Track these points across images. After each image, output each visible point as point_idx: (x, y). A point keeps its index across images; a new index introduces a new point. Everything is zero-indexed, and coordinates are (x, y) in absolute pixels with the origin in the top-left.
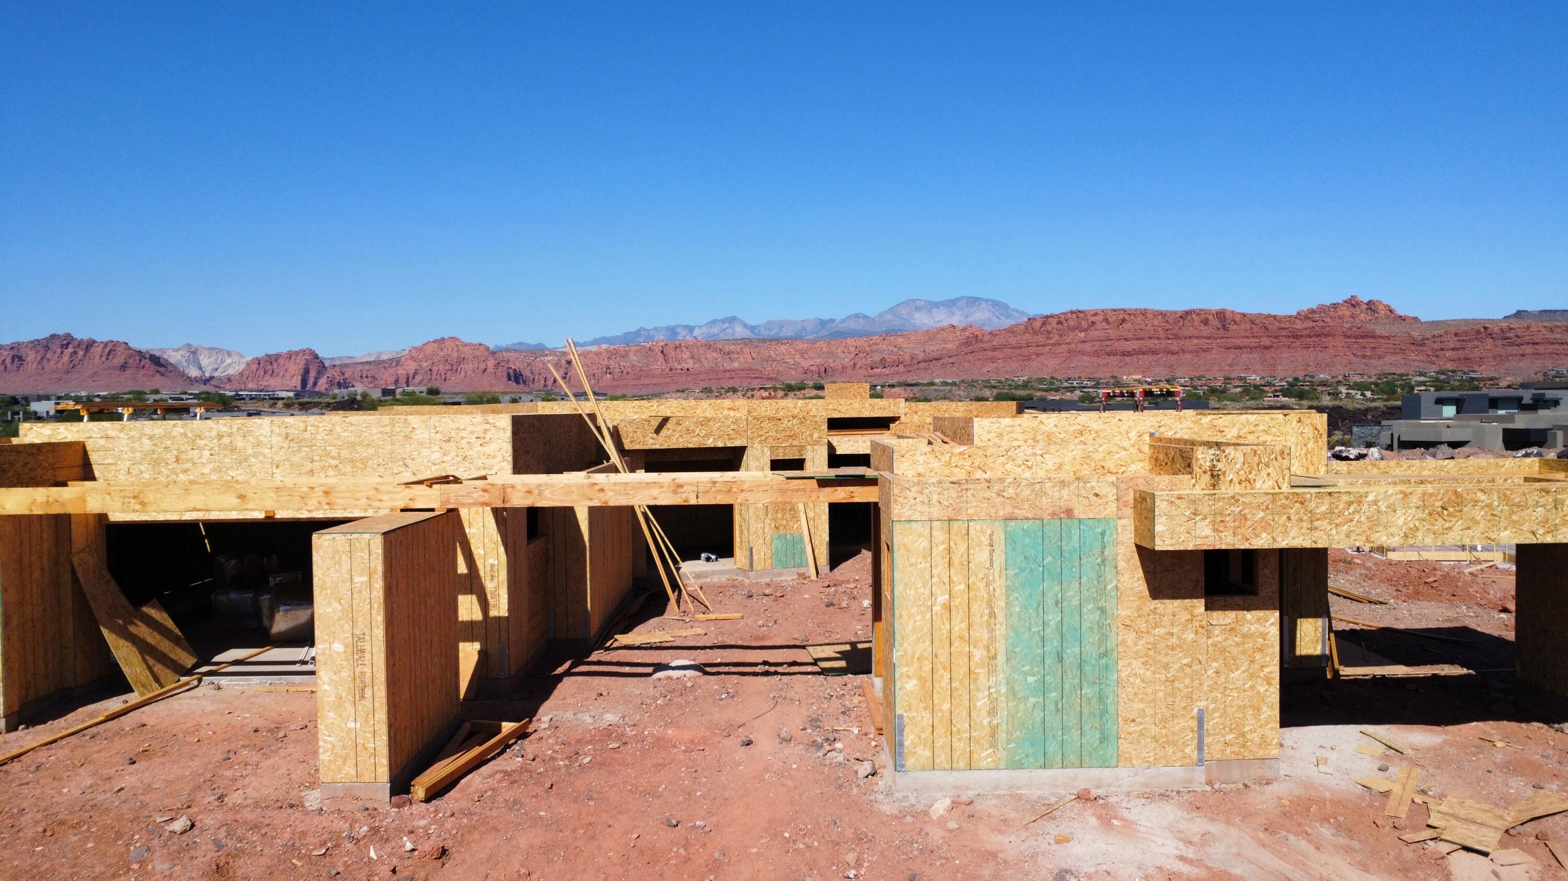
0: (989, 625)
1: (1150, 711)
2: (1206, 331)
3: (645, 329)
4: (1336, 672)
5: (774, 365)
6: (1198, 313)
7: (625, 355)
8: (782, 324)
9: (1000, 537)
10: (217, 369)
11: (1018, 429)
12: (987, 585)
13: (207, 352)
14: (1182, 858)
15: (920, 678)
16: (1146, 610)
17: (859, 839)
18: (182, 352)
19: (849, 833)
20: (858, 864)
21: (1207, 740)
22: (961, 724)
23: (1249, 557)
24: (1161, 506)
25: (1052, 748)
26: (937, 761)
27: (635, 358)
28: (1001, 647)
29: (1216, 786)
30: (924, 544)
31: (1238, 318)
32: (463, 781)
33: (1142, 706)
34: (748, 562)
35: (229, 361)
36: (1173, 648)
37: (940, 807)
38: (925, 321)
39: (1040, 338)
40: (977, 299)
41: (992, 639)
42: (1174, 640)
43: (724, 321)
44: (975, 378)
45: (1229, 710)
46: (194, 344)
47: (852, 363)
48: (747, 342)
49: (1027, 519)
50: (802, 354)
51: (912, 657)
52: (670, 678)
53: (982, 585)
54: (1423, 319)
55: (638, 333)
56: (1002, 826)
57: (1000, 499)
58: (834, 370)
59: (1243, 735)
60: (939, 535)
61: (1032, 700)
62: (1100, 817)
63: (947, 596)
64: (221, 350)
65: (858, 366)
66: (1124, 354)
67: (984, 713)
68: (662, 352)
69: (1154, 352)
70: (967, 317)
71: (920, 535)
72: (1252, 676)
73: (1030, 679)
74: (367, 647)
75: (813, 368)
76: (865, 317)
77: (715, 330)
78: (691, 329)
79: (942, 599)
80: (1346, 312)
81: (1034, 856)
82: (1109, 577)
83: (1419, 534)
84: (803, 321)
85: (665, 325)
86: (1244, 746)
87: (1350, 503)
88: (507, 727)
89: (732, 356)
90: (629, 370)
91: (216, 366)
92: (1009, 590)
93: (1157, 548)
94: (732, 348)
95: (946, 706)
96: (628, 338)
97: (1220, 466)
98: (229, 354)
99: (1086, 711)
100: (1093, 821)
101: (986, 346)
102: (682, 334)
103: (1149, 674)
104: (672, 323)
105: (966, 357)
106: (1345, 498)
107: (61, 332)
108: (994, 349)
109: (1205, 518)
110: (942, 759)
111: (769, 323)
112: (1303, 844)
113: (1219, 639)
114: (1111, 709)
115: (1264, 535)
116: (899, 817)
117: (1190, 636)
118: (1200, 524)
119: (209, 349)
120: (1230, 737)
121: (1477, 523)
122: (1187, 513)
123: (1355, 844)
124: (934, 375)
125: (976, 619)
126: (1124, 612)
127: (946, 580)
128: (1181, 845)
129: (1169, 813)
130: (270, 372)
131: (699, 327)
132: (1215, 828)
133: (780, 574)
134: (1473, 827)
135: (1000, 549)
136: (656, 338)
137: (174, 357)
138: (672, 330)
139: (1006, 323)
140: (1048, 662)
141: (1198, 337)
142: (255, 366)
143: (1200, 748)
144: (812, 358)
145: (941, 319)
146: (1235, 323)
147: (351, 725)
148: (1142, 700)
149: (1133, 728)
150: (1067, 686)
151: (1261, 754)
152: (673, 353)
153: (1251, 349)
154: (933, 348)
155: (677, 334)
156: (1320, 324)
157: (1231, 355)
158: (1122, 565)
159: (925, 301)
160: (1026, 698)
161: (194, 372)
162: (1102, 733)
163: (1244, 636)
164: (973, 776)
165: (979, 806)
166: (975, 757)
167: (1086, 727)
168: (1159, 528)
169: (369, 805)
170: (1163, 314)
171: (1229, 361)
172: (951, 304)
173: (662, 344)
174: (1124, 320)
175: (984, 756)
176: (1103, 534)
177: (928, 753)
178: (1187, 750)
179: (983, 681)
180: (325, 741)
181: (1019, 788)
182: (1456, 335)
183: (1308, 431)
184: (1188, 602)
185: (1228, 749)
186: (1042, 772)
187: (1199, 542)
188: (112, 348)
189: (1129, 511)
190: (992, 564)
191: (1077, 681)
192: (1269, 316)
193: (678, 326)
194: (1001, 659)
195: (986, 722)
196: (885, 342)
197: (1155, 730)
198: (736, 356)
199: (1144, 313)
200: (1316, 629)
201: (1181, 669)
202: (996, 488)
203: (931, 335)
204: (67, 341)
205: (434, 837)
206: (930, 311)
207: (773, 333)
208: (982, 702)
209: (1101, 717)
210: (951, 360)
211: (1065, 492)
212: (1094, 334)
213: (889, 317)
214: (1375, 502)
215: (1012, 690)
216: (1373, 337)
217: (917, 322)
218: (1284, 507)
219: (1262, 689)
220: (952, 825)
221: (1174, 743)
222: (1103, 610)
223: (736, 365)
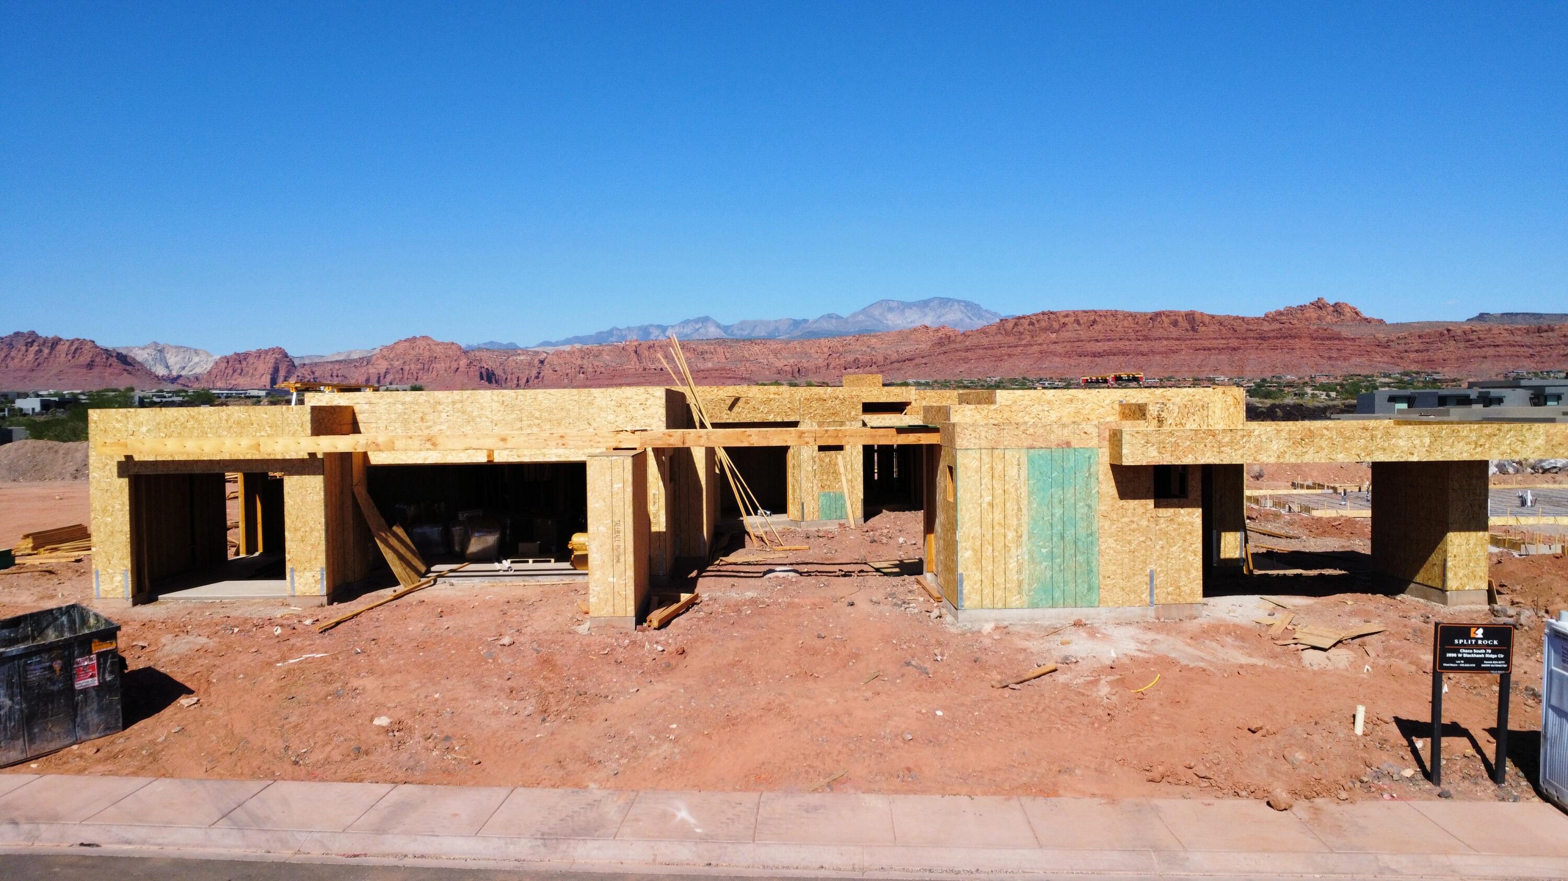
0: (1017, 515)
1: (1119, 571)
2: (1175, 332)
3: (617, 329)
4: (1251, 572)
5: (747, 365)
6: (1168, 314)
7: (598, 355)
8: (755, 325)
9: (1024, 459)
10: (184, 368)
11: (1027, 398)
12: (1016, 490)
13: (174, 350)
14: (1139, 650)
15: (974, 550)
16: (1117, 506)
17: (939, 644)
18: (148, 351)
19: (933, 641)
20: (942, 655)
21: (1156, 591)
22: (1000, 580)
23: (1184, 471)
24: (1126, 438)
25: (1057, 594)
26: (984, 603)
27: (608, 358)
28: (1025, 530)
29: (1162, 620)
30: (975, 464)
31: (1207, 320)
32: (674, 621)
33: (1114, 568)
34: (800, 514)
35: (196, 359)
36: (1134, 531)
37: (988, 628)
38: (897, 321)
39: (1012, 340)
40: (949, 300)
41: (1019, 525)
42: (1134, 526)
43: (697, 321)
44: (948, 378)
45: (1169, 572)
46: (162, 342)
47: (825, 364)
48: (720, 342)
49: (1041, 448)
50: (776, 355)
51: (969, 536)
52: (777, 577)
53: (1013, 490)
54: (1388, 321)
55: (610, 333)
56: (1028, 637)
57: (1024, 435)
58: (807, 370)
59: (1179, 588)
60: (986, 459)
61: (1045, 564)
62: (1088, 633)
63: (991, 497)
64: (188, 349)
65: (831, 366)
66: (1095, 355)
67: (1014, 572)
68: (636, 352)
69: (1125, 353)
70: (939, 317)
71: (974, 458)
72: (1184, 550)
73: (1044, 550)
74: (622, 528)
75: (786, 368)
76: (838, 317)
77: (688, 330)
78: (664, 329)
79: (988, 499)
80: (1312, 314)
81: (1049, 650)
82: (1093, 485)
83: (1287, 456)
84: (776, 321)
85: (638, 325)
86: (1179, 595)
87: (1243, 436)
88: (685, 597)
89: (706, 356)
90: (603, 370)
91: (183, 365)
92: (1031, 493)
93: (1123, 464)
94: (706, 348)
95: (990, 568)
96: (600, 338)
97: (1163, 414)
98: (196, 352)
99: (1078, 571)
100: (1084, 634)
101: (958, 346)
102: (655, 333)
103: (1118, 547)
104: (646, 323)
105: (939, 357)
106: (1240, 433)
107: (25, 330)
108: (967, 350)
109: (1153, 445)
110: (987, 602)
111: (743, 323)
112: (1214, 644)
113: (1163, 526)
114: (1095, 570)
115: (1190, 456)
116: (963, 634)
117: (1144, 523)
118: (1150, 449)
119: (178, 348)
120: (1170, 589)
121: (1323, 449)
122: (1142, 442)
123: (1247, 645)
124: (907, 375)
125: (1009, 512)
126: (1103, 508)
127: (990, 487)
128: (1139, 645)
129: (1132, 631)
130: (239, 371)
131: (672, 327)
132: (1160, 637)
133: (825, 524)
134: (1320, 638)
135: (1024, 466)
136: (629, 338)
137: (140, 356)
138: (645, 331)
139: (979, 324)
140: (1055, 539)
141: (1167, 339)
142: (224, 365)
143: (1151, 595)
144: (785, 358)
145: (914, 319)
146: (1204, 325)
147: (611, 579)
148: (1114, 564)
149: (1108, 581)
150: (1067, 555)
151: (1190, 600)
152: (647, 353)
153: (1221, 350)
154: (906, 349)
155: (649, 334)
156: (1287, 325)
157: (1201, 356)
158: (1101, 477)
159: (898, 302)
160: (1041, 563)
161: (161, 371)
162: (1089, 585)
163: (1179, 524)
164: (1006, 613)
165: (1011, 629)
166: (1008, 600)
167: (1079, 581)
168: (1124, 451)
169: (624, 631)
170: (1133, 316)
171: (1198, 362)
172: (924, 305)
173: (636, 343)
174: (1094, 322)
175: (1014, 600)
176: (1089, 458)
177: (979, 598)
178: (1143, 596)
179: (1013, 551)
180: (593, 590)
181: (1036, 620)
182: (1420, 337)
183: (1230, 400)
184: (1143, 501)
185: (1169, 597)
186: (1050, 610)
187: (1150, 460)
188: (78, 346)
189: (1106, 443)
190: (1019, 476)
191: (1073, 551)
192: (1237, 318)
193: (651, 326)
194: (1025, 537)
195: (1015, 578)
196: (859, 343)
197: (1122, 583)
198: (709, 356)
199: (1114, 314)
200: (1236, 539)
201: (1139, 544)
202: (1022, 428)
203: (905, 335)
204: (31, 339)
205: (673, 644)
206: (903, 311)
207: (746, 333)
208: (1013, 565)
209: (1088, 574)
210: (924, 361)
211: (1066, 431)
212: (1065, 335)
213: (861, 317)
214: (1259, 436)
215: (1032, 558)
216: (1340, 339)
217: (890, 323)
218: (1202, 438)
219: (1191, 559)
220: (997, 637)
221: (1135, 592)
222: (1089, 506)
223: (710, 365)
